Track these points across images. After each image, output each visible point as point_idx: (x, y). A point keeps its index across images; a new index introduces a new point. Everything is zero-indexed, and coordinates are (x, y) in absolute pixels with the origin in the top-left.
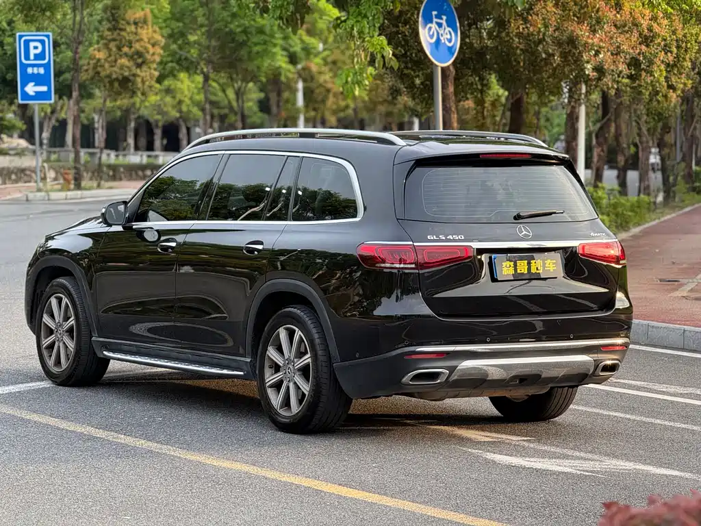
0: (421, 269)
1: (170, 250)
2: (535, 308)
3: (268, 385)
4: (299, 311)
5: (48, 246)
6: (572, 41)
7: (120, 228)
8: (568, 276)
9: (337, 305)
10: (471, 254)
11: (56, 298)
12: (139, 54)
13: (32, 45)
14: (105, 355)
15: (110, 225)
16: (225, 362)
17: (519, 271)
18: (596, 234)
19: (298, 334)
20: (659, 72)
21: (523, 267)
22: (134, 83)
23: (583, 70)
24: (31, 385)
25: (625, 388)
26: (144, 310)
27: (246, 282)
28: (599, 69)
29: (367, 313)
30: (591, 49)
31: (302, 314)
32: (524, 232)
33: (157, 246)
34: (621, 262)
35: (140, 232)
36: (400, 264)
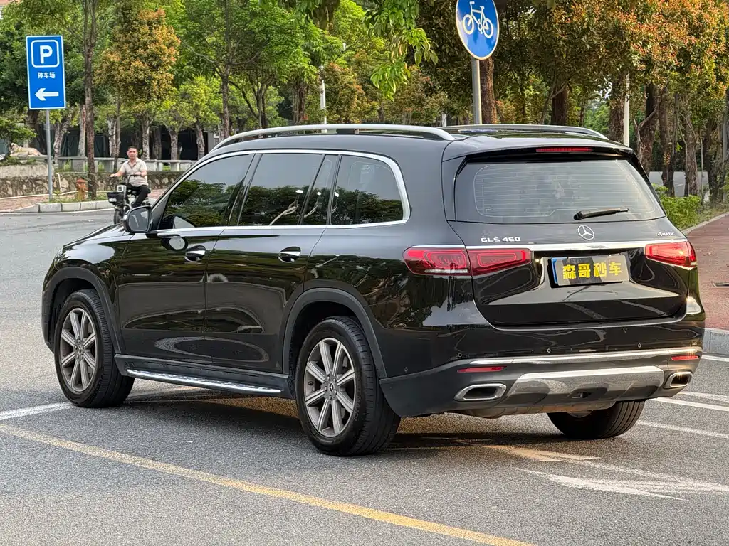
0: (474, 275)
1: (199, 259)
2: (597, 316)
3: (308, 403)
4: (341, 323)
5: (66, 256)
6: (618, 31)
7: (143, 236)
8: (634, 280)
9: (382, 316)
10: (528, 258)
11: (75, 312)
12: (154, 56)
13: (42, 48)
14: (128, 373)
15: (132, 233)
16: (260, 379)
17: (581, 276)
18: (664, 234)
19: (341, 347)
20: (710, 64)
21: (585, 271)
22: (150, 86)
23: (630, 62)
24: (50, 406)
25: (691, 401)
26: (169, 324)
27: (282, 292)
28: (648, 61)
29: (416, 323)
30: (639, 39)
31: (344, 325)
32: (586, 233)
33: (184, 254)
34: (692, 264)
35: (165, 241)
36: (451, 269)
